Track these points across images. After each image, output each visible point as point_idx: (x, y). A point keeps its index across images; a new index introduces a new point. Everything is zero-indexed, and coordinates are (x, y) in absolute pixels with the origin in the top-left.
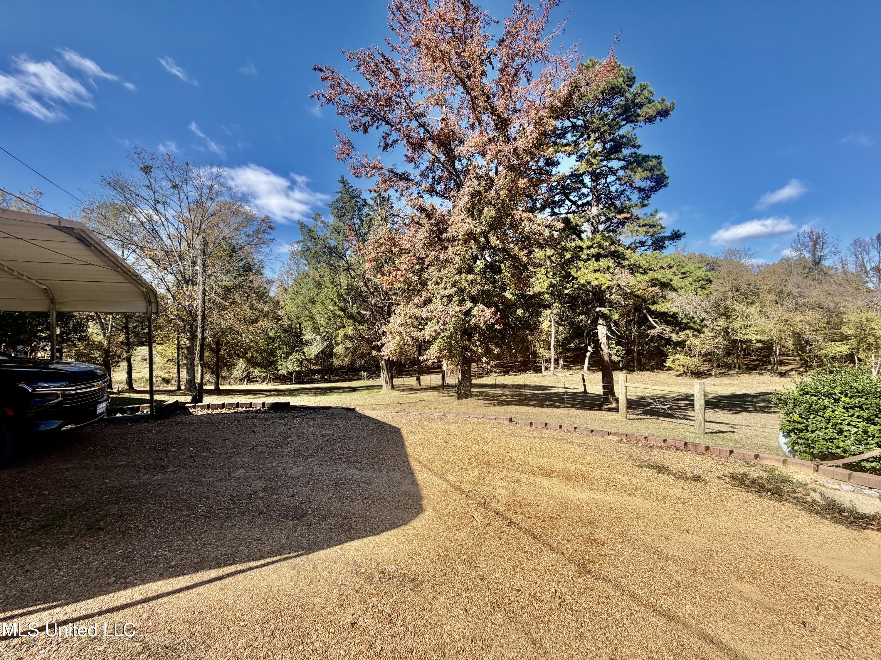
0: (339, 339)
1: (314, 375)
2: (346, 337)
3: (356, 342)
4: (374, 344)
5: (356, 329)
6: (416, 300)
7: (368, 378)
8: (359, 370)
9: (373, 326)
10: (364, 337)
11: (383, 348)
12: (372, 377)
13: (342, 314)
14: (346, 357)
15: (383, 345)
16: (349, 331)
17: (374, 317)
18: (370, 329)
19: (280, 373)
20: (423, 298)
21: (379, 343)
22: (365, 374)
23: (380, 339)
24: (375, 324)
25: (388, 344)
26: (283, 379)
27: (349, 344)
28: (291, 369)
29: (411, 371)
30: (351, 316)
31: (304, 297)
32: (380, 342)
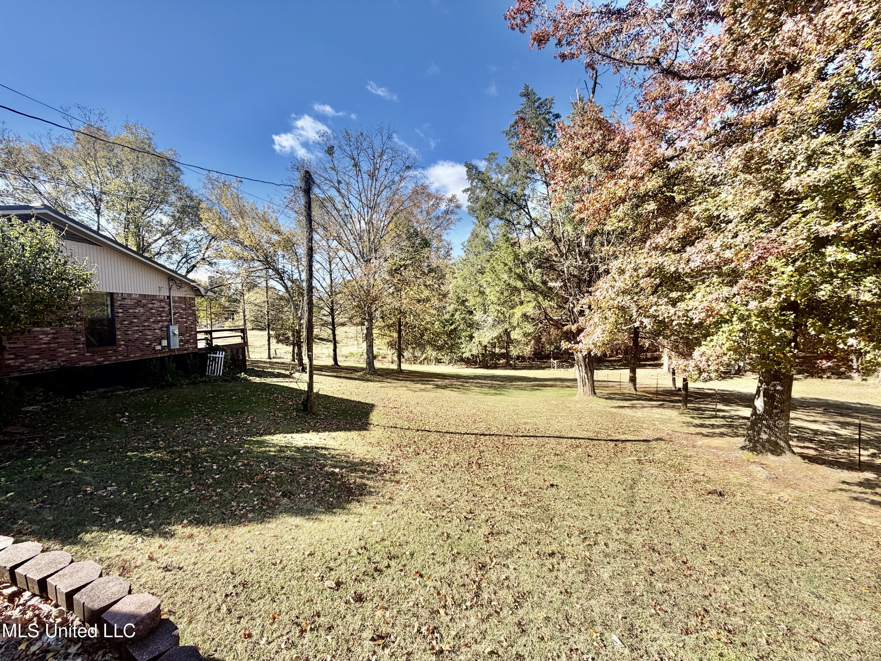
0: (515, 321)
1: (499, 360)
2: (525, 316)
3: (540, 325)
4: (565, 328)
5: (540, 308)
6: (660, 239)
7: (558, 367)
8: (548, 357)
9: (565, 303)
10: (551, 319)
11: (582, 335)
12: (562, 367)
13: (519, 284)
14: (527, 344)
15: (580, 331)
16: (529, 309)
17: (567, 290)
18: (561, 307)
19: (464, 356)
20: (680, 230)
21: (574, 328)
22: (555, 362)
23: (575, 321)
24: (567, 300)
25: (588, 329)
26: (469, 362)
27: (530, 328)
28: (475, 352)
29: (615, 361)
30: (533, 288)
31: (473, 266)
32: (576, 325)
